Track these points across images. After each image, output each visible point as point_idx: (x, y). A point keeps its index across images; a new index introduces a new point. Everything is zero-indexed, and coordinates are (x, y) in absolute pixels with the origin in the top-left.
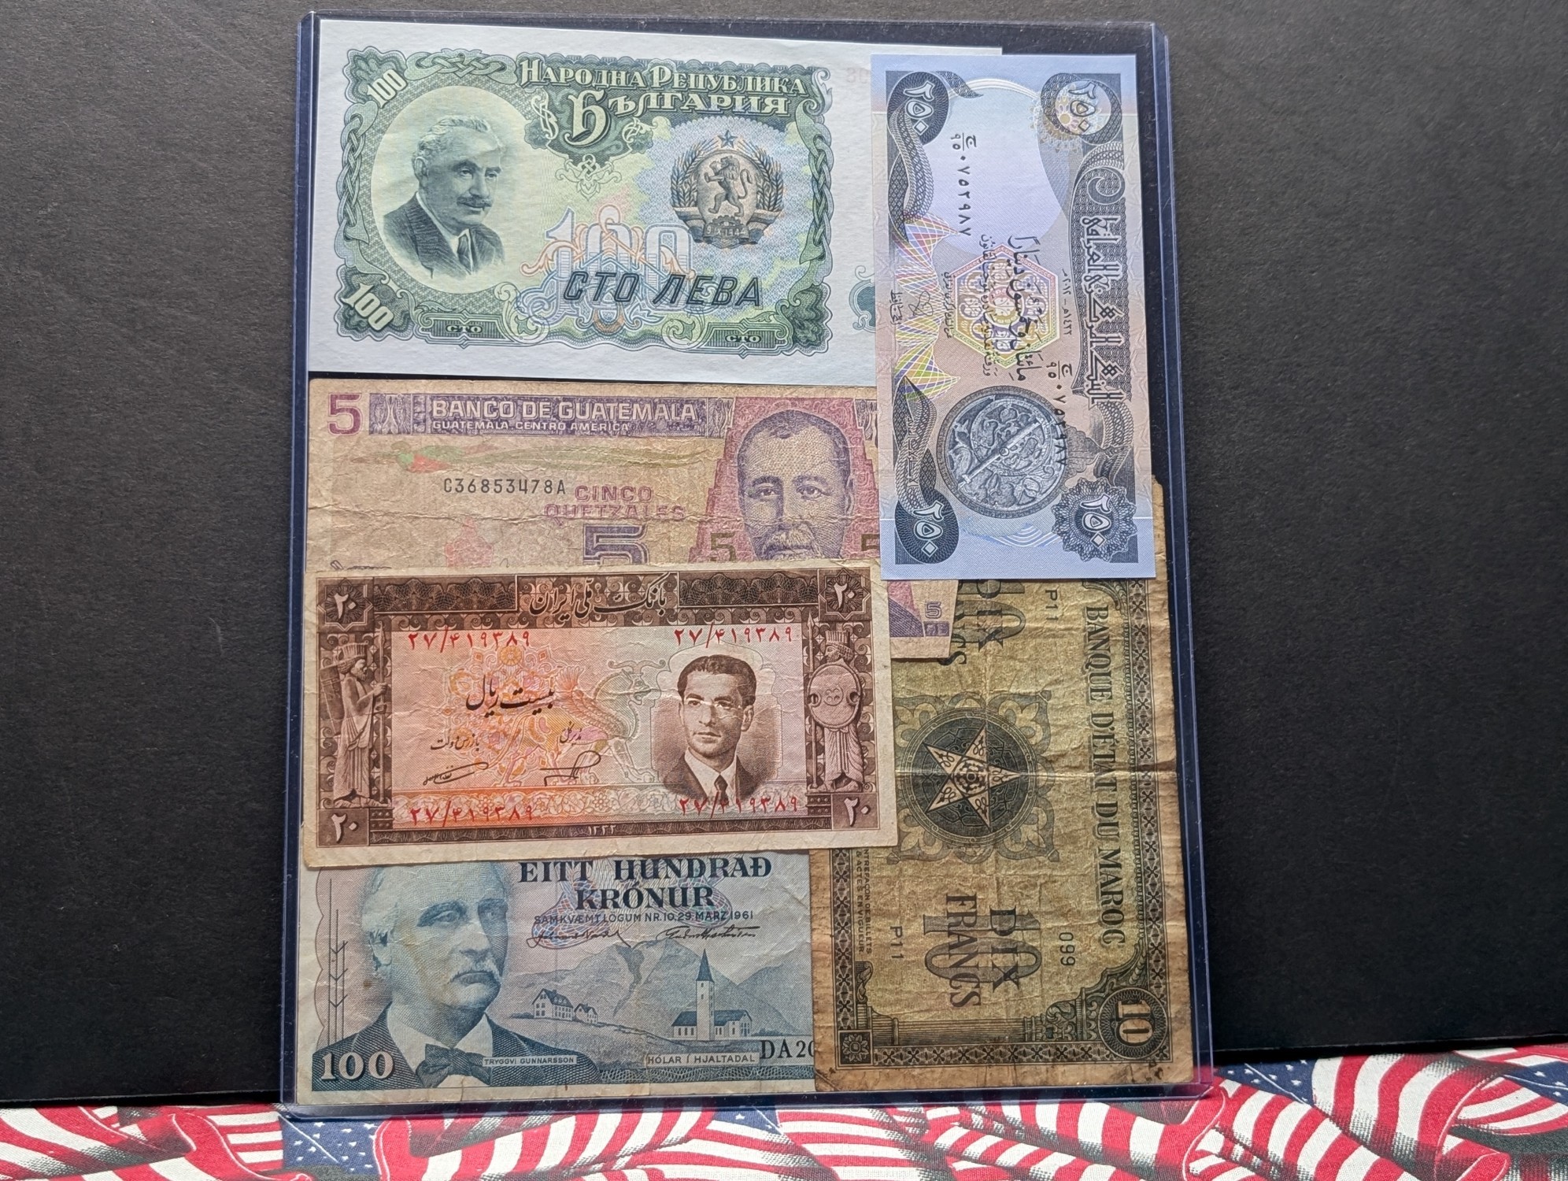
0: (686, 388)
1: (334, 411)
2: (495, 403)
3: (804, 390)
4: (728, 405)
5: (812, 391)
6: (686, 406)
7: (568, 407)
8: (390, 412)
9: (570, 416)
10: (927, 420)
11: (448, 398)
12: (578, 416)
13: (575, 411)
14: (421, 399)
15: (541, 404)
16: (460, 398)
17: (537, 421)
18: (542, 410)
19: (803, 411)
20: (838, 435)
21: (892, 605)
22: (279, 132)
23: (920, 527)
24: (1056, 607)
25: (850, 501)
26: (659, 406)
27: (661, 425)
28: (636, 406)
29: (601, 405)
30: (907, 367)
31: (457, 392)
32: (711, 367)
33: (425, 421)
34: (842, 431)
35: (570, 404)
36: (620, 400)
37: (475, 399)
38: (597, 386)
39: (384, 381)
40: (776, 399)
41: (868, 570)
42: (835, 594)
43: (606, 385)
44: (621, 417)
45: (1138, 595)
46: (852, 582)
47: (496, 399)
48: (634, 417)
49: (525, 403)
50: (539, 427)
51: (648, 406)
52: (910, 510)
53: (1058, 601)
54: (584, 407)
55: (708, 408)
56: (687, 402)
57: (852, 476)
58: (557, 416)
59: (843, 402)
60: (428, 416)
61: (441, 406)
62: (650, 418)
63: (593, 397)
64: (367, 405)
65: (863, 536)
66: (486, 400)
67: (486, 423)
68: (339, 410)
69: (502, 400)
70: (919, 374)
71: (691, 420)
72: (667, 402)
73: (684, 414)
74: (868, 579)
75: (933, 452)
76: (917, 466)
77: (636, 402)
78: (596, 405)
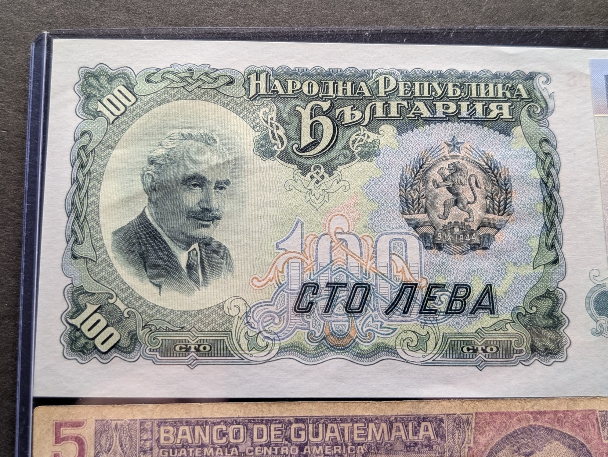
0: (422, 404)
1: (58, 440)
2: (224, 428)
3: (546, 402)
4: (468, 422)
5: (554, 403)
6: (423, 424)
7: (300, 429)
8: (116, 440)
9: (302, 439)
11: (176, 423)
12: (311, 438)
13: (307, 434)
14: (148, 425)
15: (273, 427)
16: (188, 423)
17: (268, 445)
18: (273, 433)
19: (546, 425)
20: (584, 451)
22: (10, 150)
26: (395, 425)
27: (399, 446)
28: (372, 425)
29: (335, 426)
31: (185, 416)
32: (448, 381)
33: (151, 449)
34: (588, 446)
35: (302, 426)
36: (355, 420)
37: (203, 423)
38: (331, 404)
39: (109, 406)
40: (517, 414)
43: (340, 403)
44: (356, 438)
47: (226, 423)
48: (370, 438)
49: (256, 427)
50: (270, 452)
51: (384, 426)
54: (317, 428)
55: (448, 426)
56: (425, 419)
58: (289, 439)
59: (588, 414)
60: (155, 444)
61: (168, 432)
62: (386, 438)
63: (327, 418)
64: (93, 432)
66: (215, 424)
67: (215, 449)
68: (63, 439)
69: (232, 424)
71: (429, 439)
72: (404, 420)
73: (422, 433)
77: (371, 421)
78: (330, 426)
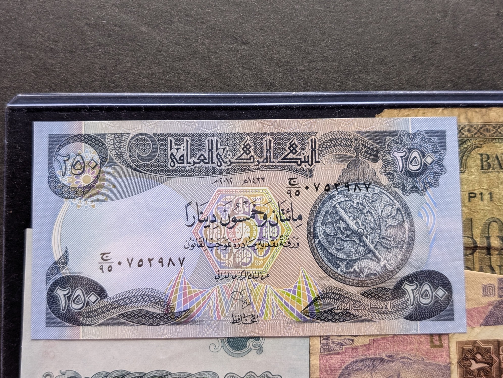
10: (336, 294)
21: (486, 323)
23: (425, 301)
24: (481, 194)
25: (404, 358)
30: (293, 310)
41: (459, 343)
42: (479, 369)
45: (469, 131)
46: (469, 356)
52: (410, 309)
53: (476, 192)
57: (384, 356)
65: (432, 347)
70: (299, 301)
74: (467, 343)
75: (364, 290)
76: (373, 302)
